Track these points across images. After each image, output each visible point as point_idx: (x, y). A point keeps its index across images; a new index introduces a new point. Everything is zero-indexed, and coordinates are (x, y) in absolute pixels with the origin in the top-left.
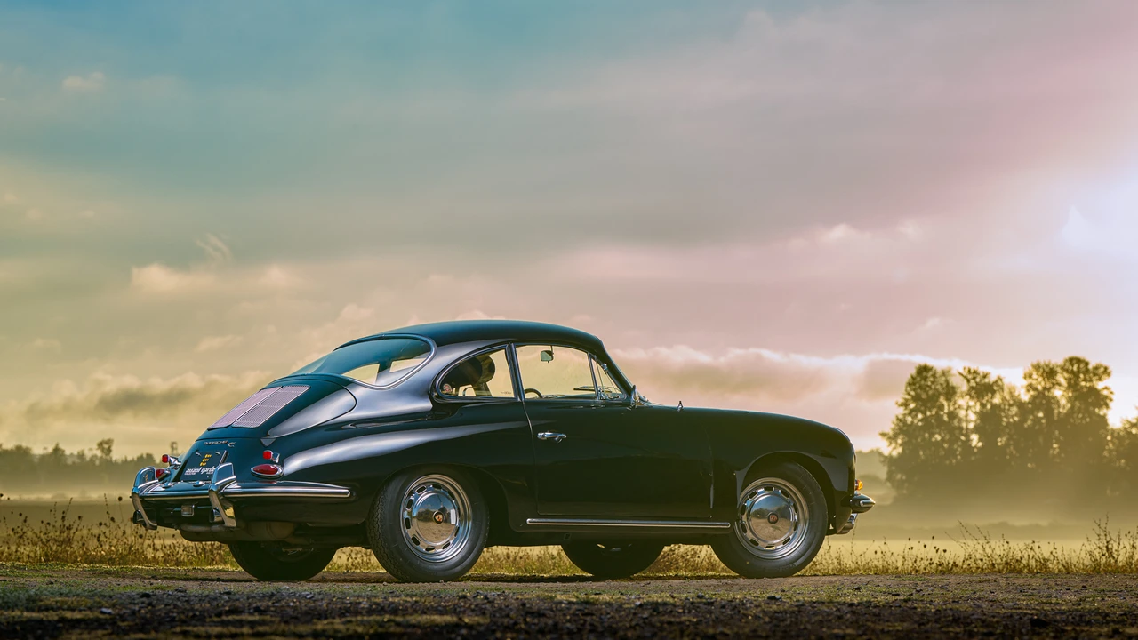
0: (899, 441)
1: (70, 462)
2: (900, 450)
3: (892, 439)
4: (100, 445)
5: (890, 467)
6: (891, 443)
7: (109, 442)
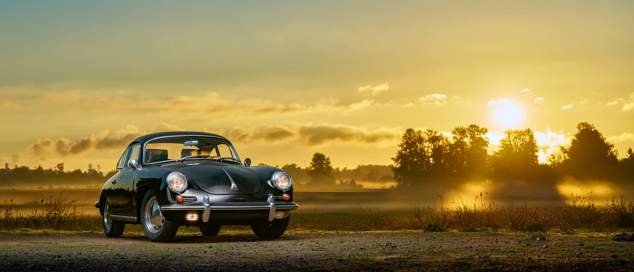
0: (399, 161)
1: (45, 173)
2: (400, 165)
3: (396, 160)
4: (58, 166)
5: (395, 172)
6: (396, 162)
7: (62, 164)
